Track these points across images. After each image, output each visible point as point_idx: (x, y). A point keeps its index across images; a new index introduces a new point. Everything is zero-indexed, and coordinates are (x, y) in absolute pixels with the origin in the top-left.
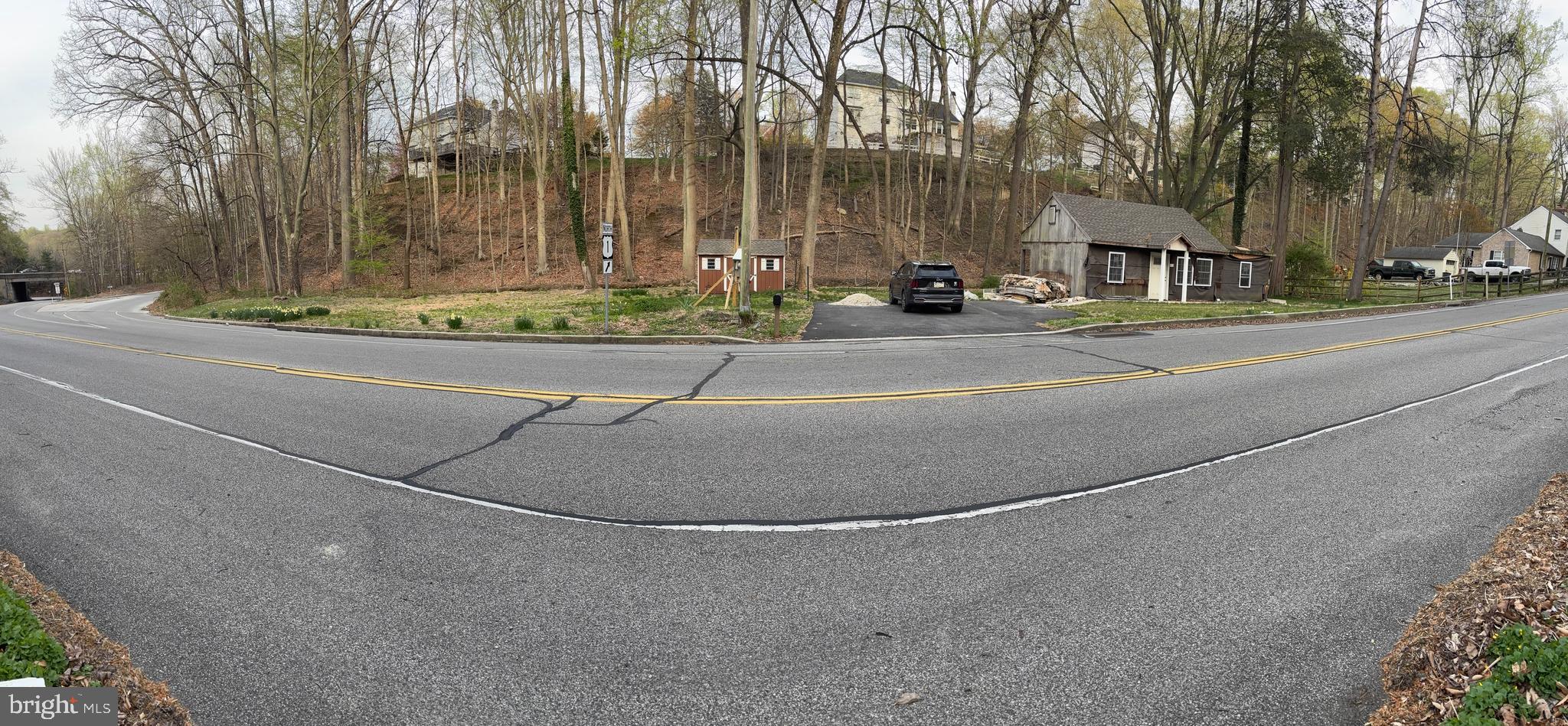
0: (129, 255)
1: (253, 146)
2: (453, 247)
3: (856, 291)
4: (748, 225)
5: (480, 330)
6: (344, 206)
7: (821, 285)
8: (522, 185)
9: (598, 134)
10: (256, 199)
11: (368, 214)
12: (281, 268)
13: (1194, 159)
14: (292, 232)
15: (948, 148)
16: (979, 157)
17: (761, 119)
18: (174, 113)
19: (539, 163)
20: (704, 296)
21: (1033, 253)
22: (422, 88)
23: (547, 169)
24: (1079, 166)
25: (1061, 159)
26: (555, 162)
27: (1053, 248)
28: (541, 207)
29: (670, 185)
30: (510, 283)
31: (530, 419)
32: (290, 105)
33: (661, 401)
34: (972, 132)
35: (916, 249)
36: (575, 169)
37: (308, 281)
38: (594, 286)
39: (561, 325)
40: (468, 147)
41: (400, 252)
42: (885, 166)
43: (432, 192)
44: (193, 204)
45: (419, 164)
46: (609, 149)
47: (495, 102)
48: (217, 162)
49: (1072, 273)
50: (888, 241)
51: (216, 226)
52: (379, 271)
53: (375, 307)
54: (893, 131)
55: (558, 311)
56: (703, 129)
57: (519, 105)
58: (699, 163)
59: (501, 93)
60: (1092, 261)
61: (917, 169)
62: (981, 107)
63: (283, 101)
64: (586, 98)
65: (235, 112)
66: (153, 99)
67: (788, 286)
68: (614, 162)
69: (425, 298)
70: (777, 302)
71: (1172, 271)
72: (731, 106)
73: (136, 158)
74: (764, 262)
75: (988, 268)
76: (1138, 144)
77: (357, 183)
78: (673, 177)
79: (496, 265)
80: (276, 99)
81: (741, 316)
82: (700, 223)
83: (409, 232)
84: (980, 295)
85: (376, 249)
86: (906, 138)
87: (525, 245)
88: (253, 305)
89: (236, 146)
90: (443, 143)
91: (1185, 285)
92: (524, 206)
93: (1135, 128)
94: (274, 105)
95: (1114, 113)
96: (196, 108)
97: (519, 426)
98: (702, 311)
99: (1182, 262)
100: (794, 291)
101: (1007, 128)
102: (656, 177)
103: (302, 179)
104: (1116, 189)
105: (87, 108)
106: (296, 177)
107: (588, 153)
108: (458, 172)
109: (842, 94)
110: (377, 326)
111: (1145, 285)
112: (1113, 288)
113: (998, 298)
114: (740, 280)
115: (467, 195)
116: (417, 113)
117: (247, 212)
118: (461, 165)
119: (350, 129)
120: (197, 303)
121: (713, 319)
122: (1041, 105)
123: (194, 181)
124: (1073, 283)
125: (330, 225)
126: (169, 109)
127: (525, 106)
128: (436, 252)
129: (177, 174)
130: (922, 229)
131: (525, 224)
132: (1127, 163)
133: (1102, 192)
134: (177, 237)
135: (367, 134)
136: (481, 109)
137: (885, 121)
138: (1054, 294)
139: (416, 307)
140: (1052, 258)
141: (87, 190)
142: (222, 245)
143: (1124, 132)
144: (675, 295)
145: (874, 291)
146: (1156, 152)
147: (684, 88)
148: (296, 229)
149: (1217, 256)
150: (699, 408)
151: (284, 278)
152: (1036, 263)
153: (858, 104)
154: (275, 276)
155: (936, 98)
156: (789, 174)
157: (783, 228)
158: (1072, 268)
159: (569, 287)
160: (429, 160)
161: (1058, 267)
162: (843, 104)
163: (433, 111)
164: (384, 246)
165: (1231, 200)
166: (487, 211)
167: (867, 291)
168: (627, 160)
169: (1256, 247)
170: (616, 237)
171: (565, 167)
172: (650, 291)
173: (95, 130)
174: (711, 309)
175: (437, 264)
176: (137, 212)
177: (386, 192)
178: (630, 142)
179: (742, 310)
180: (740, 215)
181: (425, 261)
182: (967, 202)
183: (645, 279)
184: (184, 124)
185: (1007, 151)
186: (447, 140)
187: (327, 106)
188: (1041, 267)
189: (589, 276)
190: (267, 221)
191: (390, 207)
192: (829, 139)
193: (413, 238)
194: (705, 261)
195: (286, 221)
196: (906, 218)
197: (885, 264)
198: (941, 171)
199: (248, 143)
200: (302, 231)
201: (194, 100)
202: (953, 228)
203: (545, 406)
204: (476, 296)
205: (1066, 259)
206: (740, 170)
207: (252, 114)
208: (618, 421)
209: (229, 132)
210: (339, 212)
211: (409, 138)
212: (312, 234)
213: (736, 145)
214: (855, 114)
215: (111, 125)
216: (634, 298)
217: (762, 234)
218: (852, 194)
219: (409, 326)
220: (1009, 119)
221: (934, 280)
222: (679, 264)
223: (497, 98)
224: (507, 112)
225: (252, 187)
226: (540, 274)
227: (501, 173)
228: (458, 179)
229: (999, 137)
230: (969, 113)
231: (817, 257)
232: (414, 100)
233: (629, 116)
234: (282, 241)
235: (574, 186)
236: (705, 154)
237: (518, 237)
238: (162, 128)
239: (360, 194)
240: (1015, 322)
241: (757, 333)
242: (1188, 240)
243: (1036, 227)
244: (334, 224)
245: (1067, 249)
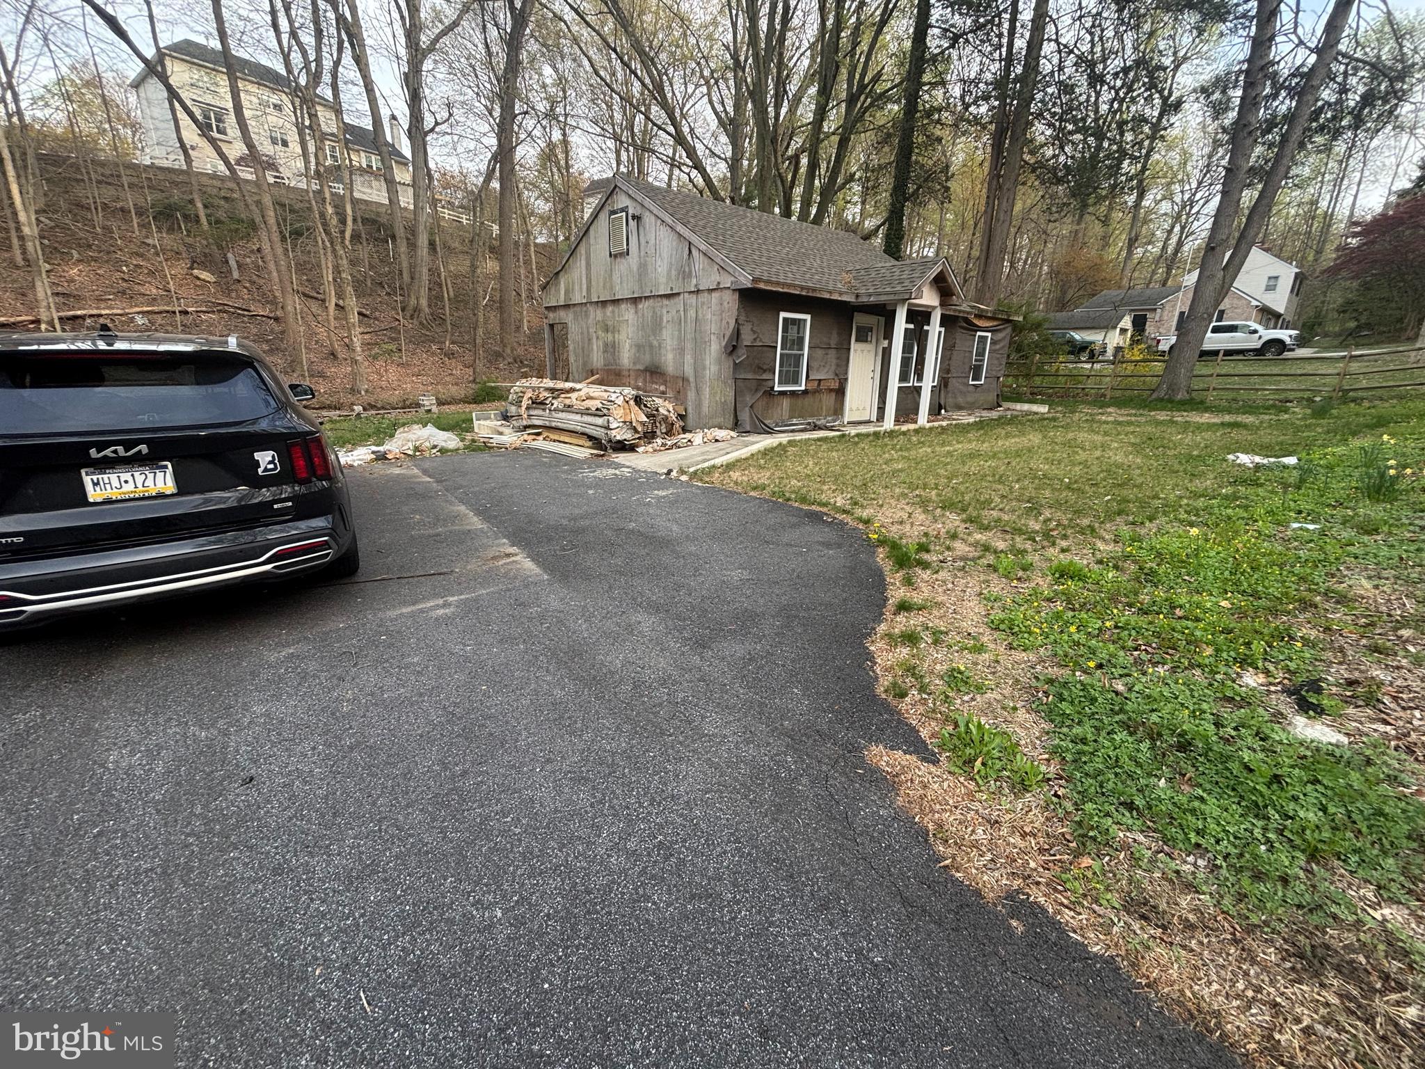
21: (574, 329)
27: (628, 313)
49: (689, 371)
91: (926, 384)
112: (785, 404)
113: (508, 436)
124: (691, 395)
140: (627, 338)
152: (585, 351)
158: (688, 359)
161: (647, 359)
188: (597, 359)
205: (668, 337)
243: (578, 270)
245: (669, 311)
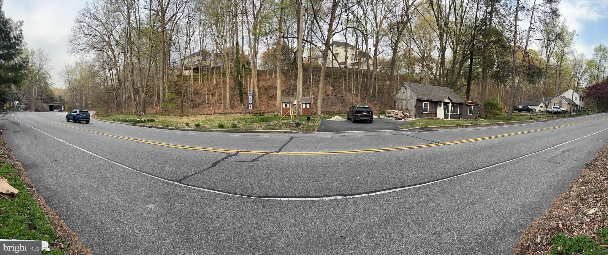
0: (87, 99)
1: (131, 64)
2: (197, 99)
3: (336, 115)
4: (299, 93)
5: (206, 128)
6: (161, 85)
7: (323, 113)
8: (221, 79)
9: (248, 61)
10: (131, 82)
11: (169, 87)
12: (139, 105)
13: (453, 71)
14: (143, 93)
15: (368, 67)
16: (379, 70)
17: (304, 57)
18: (105, 52)
19: (227, 71)
20: (284, 116)
21: (397, 102)
22: (189, 45)
23: (230, 73)
24: (414, 73)
25: (407, 71)
26: (233, 71)
27: (404, 101)
28: (228, 86)
29: (273, 79)
30: (217, 112)
31: (222, 159)
32: (144, 50)
33: (268, 153)
34: (377, 61)
35: (357, 101)
36: (240, 73)
37: (148, 109)
38: (246, 113)
39: (234, 126)
40: (203, 66)
41: (180, 101)
42: (346, 73)
43: (191, 80)
44: (109, 83)
45: (187, 71)
46: (252, 66)
47: (213, 50)
48: (118, 69)
49: (411, 109)
50: (347, 98)
51: (117, 90)
52: (172, 107)
53: (171, 119)
54: (349, 61)
55: (233, 121)
56: (284, 60)
57: (221, 52)
58: (282, 71)
59: (215, 48)
60: (418, 105)
61: (358, 74)
62: (380, 53)
63: (142, 49)
64: (244, 50)
65: (126, 52)
66: (99, 48)
67: (312, 113)
68: (253, 71)
69: (188, 117)
70: (308, 119)
71: (445, 109)
72: (293, 52)
73: (92, 67)
74: (304, 105)
75: (382, 107)
76: (434, 65)
77: (166, 77)
78: (273, 76)
79: (212, 105)
80: (139, 48)
81: (296, 124)
82: (283, 92)
83: (183, 94)
84: (379, 117)
85: (172, 99)
86: (354, 64)
87: (222, 99)
88: (128, 117)
89: (125, 64)
90: (195, 64)
91: (450, 113)
92: (222, 85)
93: (433, 60)
94: (138, 50)
95: (426, 55)
96: (113, 51)
97: (219, 162)
98: (283, 122)
99: (448, 106)
100: (314, 115)
101: (389, 60)
102: (268, 76)
103: (147, 75)
104: (426, 81)
105: (77, 51)
106: (145, 74)
107: (244, 68)
108: (200, 74)
109: (332, 49)
110: (171, 126)
111: (436, 114)
112: (425, 114)
113: (385, 118)
114: (296, 111)
115: (203, 82)
116: (187, 53)
117: (128, 86)
118: (201, 71)
119: (164, 59)
120: (108, 116)
121: (286, 125)
122: (400, 52)
123: (110, 75)
124: (411, 113)
125: (156, 91)
126: (104, 51)
127: (223, 52)
128: (192, 101)
129: (105, 72)
130: (359, 94)
131: (222, 92)
132: (430, 72)
133: (422, 82)
134: (103, 93)
135: (170, 60)
136: (208, 52)
137: (346, 58)
138: (405, 117)
139: (184, 120)
140: (404, 104)
141: (75, 76)
142: (119, 97)
143: (429, 61)
144: (273, 116)
145: (342, 115)
146: (440, 68)
147: (277, 46)
148: (144, 92)
149: (461, 104)
150: (281, 156)
151: (141, 108)
152: (399, 106)
153: (337, 52)
154: (137, 107)
155: (364, 50)
156: (313, 76)
157: (311, 94)
158: (411, 108)
159: (237, 113)
160: (190, 70)
161: (406, 107)
162: (332, 52)
163: (192, 53)
164: (174, 98)
165: (466, 85)
166: (209, 87)
167: (340, 116)
168: (258, 70)
169: (474, 101)
170: (254, 96)
171: (236, 73)
172: (265, 114)
173: (79, 58)
174: (286, 121)
175: (192, 105)
176: (90, 85)
177: (175, 80)
178: (259, 65)
179: (296, 122)
180: (296, 89)
181: (189, 104)
182: (375, 85)
183: (264, 110)
184: (108, 56)
185: (389, 68)
186: (196, 63)
187: (157, 50)
188: (400, 107)
189: (244, 109)
190: (135, 89)
191: (177, 85)
192: (327, 64)
193: (184, 96)
194: (284, 105)
195: (141, 89)
196: (353, 91)
197: (346, 106)
198: (366, 75)
199: (129, 63)
200: (147, 92)
201: (112, 48)
202: (370, 94)
203: (228, 155)
204: (205, 116)
205: (409, 105)
206: (296, 74)
207: (131, 53)
208: (253, 160)
209: (123, 59)
210: (159, 87)
211: (184, 62)
212: (150, 94)
213: (295, 66)
214: (336, 56)
215: (85, 56)
216: (259, 117)
217: (303, 96)
218: (335, 82)
219: (182, 126)
220: (389, 57)
221: (363, 112)
222: (275, 106)
223: (214, 49)
224: (217, 54)
225: (130, 77)
226: (227, 109)
227: (215, 74)
228: (200, 76)
229: (386, 63)
230: (375, 55)
231: (322, 103)
232: (186, 49)
233: (259, 55)
234: (139, 96)
235: (240, 79)
236: (284, 68)
237: (220, 96)
238: (101, 57)
239: (167, 80)
240: (391, 126)
241: (301, 129)
242: (451, 98)
243: (399, 94)
244: (157, 90)
245: (409, 101)
